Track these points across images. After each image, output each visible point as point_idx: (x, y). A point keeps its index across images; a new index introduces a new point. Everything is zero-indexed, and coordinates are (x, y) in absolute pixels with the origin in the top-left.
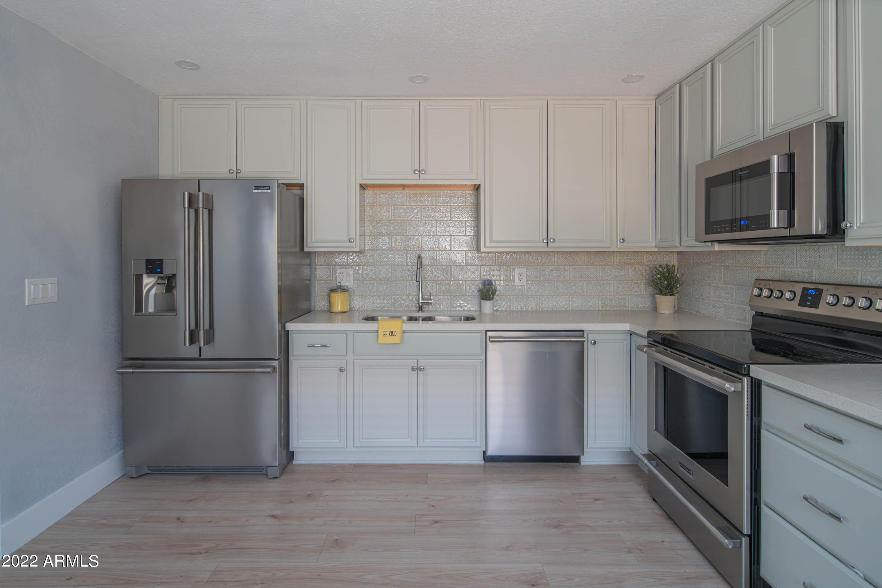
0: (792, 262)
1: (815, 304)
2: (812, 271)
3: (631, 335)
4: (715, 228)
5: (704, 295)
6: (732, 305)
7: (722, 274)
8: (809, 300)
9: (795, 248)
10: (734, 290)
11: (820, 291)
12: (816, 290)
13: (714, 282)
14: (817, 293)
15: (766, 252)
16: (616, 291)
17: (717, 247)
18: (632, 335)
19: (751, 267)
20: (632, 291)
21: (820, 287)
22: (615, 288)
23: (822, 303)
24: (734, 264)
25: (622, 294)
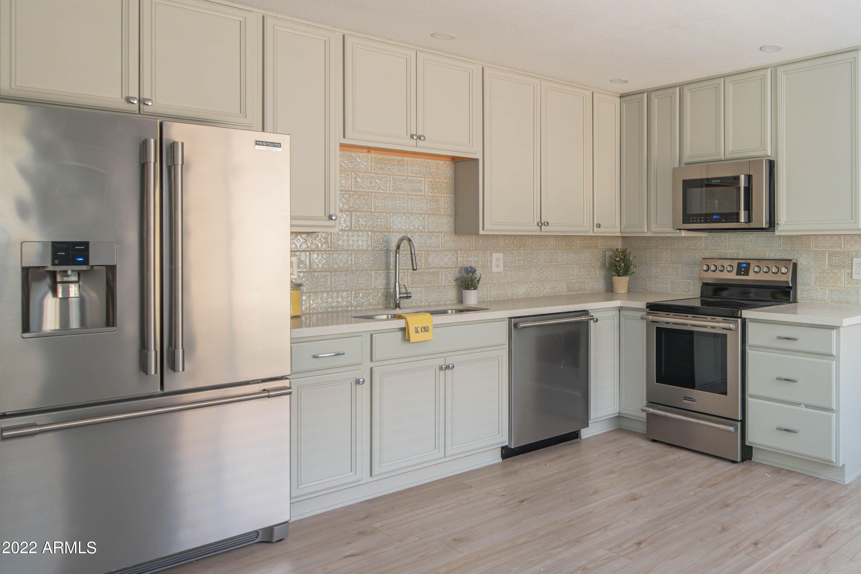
0: (726, 245)
1: (747, 273)
2: (740, 252)
3: (619, 311)
4: (691, 219)
5: (651, 274)
6: (678, 280)
7: (669, 255)
8: (743, 271)
9: (728, 235)
10: (680, 268)
11: (749, 264)
12: (747, 264)
13: (661, 262)
14: (747, 266)
15: (706, 238)
16: (578, 274)
17: (683, 234)
18: (621, 311)
19: (694, 249)
20: (591, 274)
21: (749, 261)
22: (577, 271)
23: (751, 271)
24: (680, 248)
25: (583, 277)
